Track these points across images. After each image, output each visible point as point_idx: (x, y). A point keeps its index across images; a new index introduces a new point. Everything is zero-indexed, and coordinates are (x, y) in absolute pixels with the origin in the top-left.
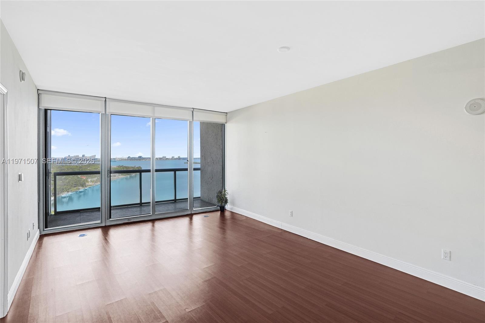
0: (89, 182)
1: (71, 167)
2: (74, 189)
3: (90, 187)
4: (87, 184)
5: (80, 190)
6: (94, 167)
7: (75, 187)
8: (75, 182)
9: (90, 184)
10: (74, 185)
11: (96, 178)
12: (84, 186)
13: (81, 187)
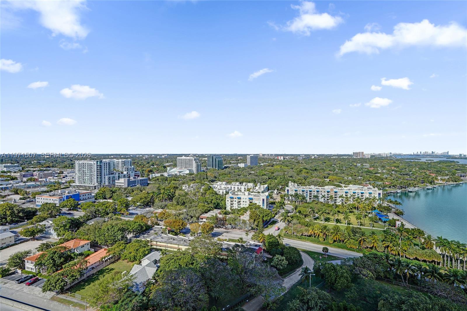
0: (439, 179)
1: (419, 163)
2: (421, 185)
3: (439, 186)
4: (436, 182)
5: (428, 187)
6: (446, 165)
7: (422, 183)
8: (422, 179)
9: (440, 183)
10: (422, 181)
11: (448, 177)
12: (433, 184)
13: (429, 184)
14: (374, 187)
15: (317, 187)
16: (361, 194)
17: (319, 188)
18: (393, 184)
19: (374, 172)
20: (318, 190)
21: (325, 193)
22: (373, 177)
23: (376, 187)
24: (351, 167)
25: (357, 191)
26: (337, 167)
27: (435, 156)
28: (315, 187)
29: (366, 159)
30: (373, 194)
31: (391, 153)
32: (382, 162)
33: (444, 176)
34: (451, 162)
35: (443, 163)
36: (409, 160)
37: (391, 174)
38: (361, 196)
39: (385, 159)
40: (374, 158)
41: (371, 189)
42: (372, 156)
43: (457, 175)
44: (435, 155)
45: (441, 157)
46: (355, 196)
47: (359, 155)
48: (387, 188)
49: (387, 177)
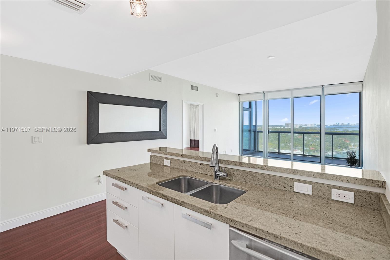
0: (352, 145)
2: (338, 150)
4: (350, 147)
5: (343, 151)
7: (339, 148)
8: (339, 145)
9: (353, 148)
12: (348, 149)
13: (345, 149)
18: (316, 150)
22: (301, 143)
24: (283, 136)
26: (272, 135)
31: (315, 124)
36: (330, 130)
37: (315, 141)
40: (302, 128)
44: (350, 126)
47: (289, 126)
48: (312, 153)
49: (312, 144)
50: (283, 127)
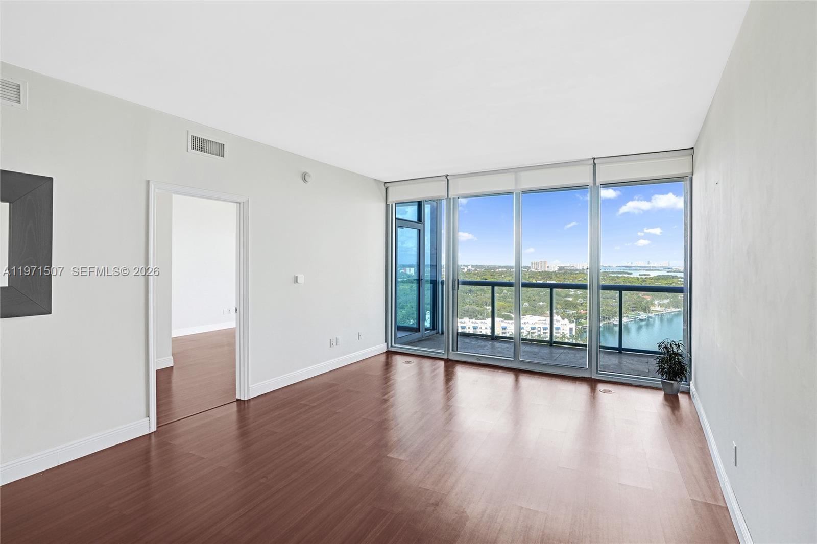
0: (656, 305)
1: (630, 279)
2: (632, 314)
3: (656, 315)
4: (652, 308)
5: (640, 317)
6: (666, 282)
7: (633, 311)
9: (658, 309)
11: (668, 301)
12: (647, 311)
13: (643, 313)
14: (563, 319)
15: (474, 320)
16: (544, 329)
17: (477, 321)
19: (563, 295)
20: (476, 325)
21: (486, 330)
22: (562, 302)
23: (567, 318)
25: (537, 326)
27: (651, 268)
28: (471, 320)
29: (551, 273)
30: (561, 329)
32: (576, 278)
33: (663, 299)
34: (673, 277)
35: (663, 279)
36: (616, 275)
38: (544, 333)
39: (580, 273)
40: (563, 271)
41: (559, 321)
42: (561, 268)
43: (679, 298)
44: (653, 267)
45: (660, 269)
46: (534, 333)
47: (540, 266)
48: (583, 320)
49: (583, 303)
50: (528, 269)
